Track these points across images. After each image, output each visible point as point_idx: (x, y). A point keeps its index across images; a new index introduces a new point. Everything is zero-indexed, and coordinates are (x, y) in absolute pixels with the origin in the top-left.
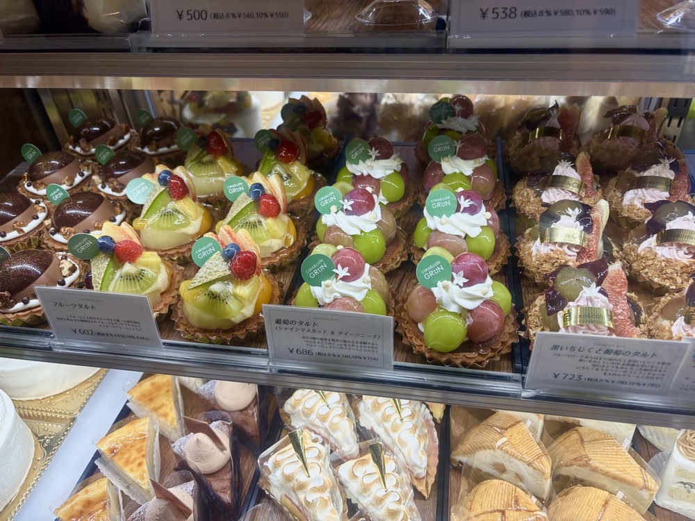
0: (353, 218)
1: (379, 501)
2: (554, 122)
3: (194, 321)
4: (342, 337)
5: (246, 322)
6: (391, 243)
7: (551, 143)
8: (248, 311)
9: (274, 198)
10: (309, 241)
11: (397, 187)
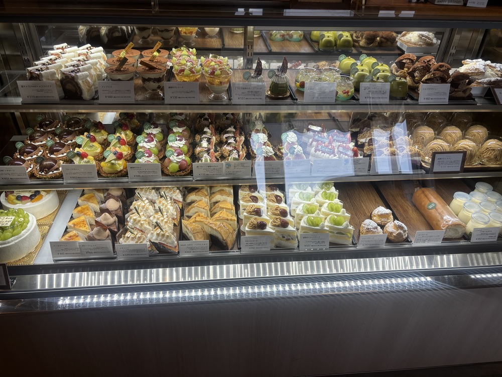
0: (148, 144)
1: (162, 220)
2: (206, 116)
3: (107, 172)
4: (148, 170)
5: (121, 171)
6: (160, 151)
7: (206, 122)
8: (122, 168)
9: (124, 140)
10: (135, 152)
11: (161, 136)
